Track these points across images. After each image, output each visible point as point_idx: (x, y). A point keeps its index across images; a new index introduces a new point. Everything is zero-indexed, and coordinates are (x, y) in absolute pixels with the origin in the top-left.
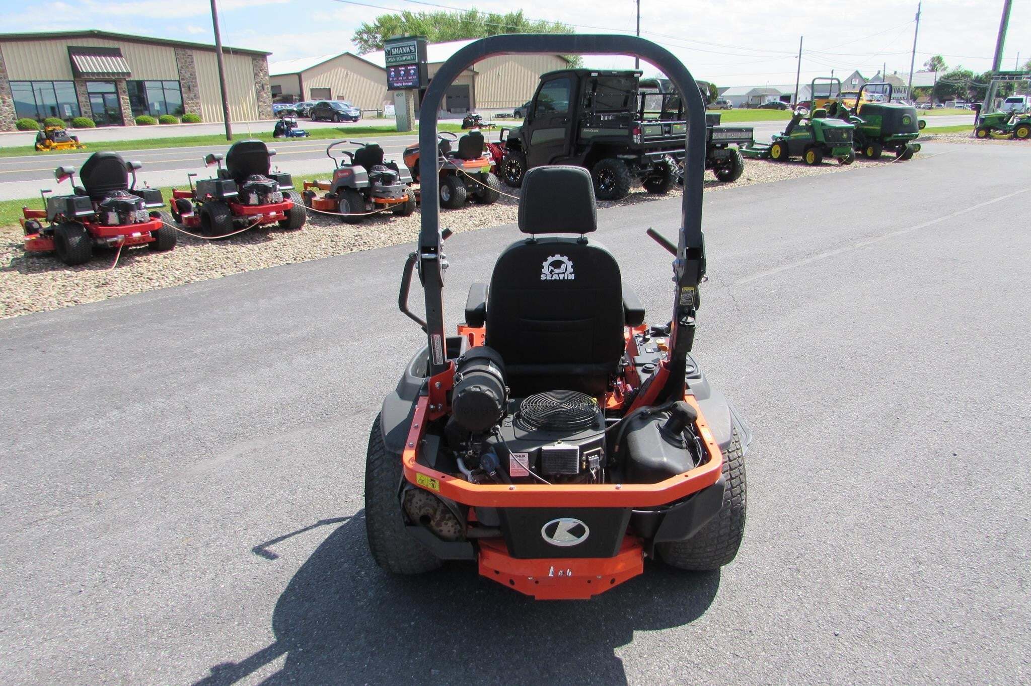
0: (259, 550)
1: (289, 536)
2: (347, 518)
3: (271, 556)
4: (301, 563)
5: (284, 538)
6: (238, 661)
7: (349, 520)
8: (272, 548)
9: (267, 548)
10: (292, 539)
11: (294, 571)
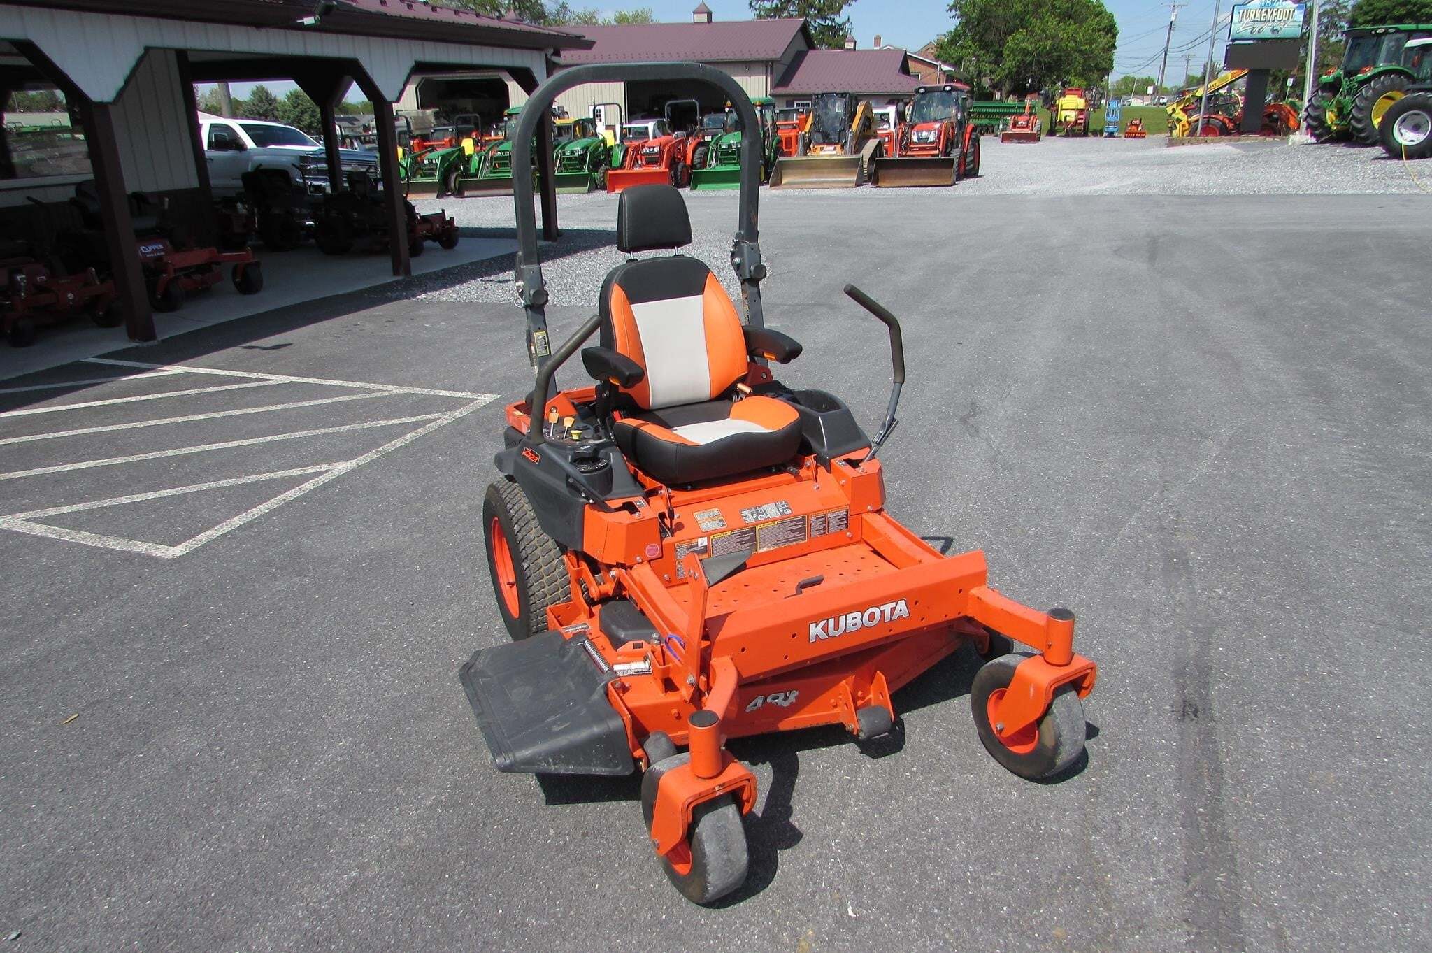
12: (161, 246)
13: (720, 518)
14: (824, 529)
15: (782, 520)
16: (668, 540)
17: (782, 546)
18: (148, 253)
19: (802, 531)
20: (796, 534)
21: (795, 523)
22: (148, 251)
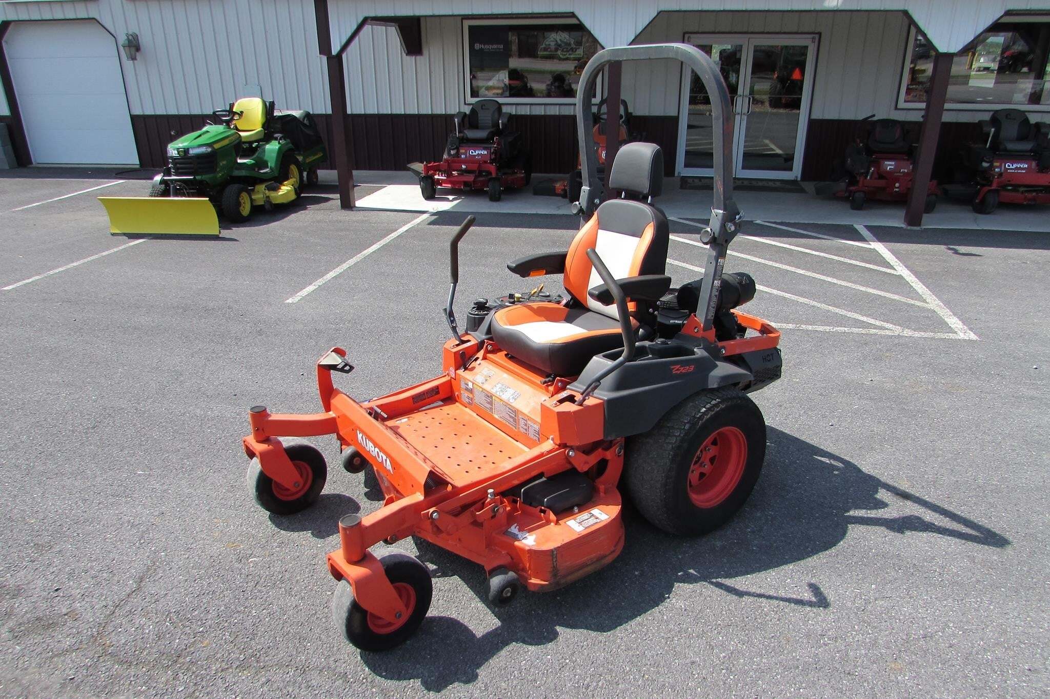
0: (822, 602)
1: (783, 599)
2: (712, 583)
3: (815, 589)
4: (791, 566)
5: (789, 600)
6: (883, 528)
7: (714, 580)
8: (807, 596)
9: (814, 599)
10: (782, 594)
11: (802, 563)
12: (1026, 166)
13: (488, 379)
14: (526, 429)
15: (507, 404)
16: (461, 372)
17: (504, 422)
18: (1012, 169)
19: (515, 420)
20: (512, 420)
21: (511, 411)
22: (1011, 167)
